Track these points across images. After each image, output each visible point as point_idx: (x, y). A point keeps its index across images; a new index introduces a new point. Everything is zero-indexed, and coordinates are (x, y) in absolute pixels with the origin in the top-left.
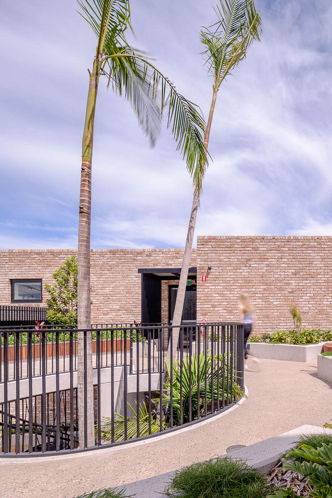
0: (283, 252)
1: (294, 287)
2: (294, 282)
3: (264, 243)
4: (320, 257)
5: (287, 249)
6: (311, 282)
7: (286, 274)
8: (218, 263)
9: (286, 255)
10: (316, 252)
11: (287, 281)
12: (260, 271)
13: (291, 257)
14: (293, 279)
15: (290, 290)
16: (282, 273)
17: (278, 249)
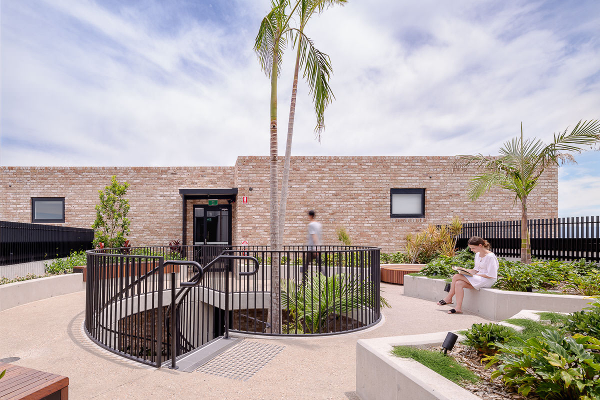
0: (323, 172)
1: (335, 209)
2: (335, 203)
3: (304, 164)
4: (360, 178)
5: (328, 170)
6: (352, 203)
7: (327, 195)
8: (259, 183)
9: (326, 175)
10: (356, 172)
11: (328, 203)
12: (300, 192)
13: (332, 178)
14: (334, 200)
15: (331, 212)
16: (322, 195)
17: (319, 169)
